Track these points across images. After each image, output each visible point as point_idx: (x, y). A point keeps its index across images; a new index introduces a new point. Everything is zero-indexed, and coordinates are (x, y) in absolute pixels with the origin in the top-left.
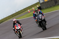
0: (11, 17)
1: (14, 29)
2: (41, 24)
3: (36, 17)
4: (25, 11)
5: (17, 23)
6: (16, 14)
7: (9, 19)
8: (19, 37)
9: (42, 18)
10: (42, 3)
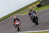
0: (16, 13)
1: (14, 24)
2: (34, 20)
3: (31, 15)
4: (27, 8)
5: (17, 20)
6: (20, 10)
7: (14, 14)
8: (18, 30)
9: (35, 16)
10: (41, 1)
